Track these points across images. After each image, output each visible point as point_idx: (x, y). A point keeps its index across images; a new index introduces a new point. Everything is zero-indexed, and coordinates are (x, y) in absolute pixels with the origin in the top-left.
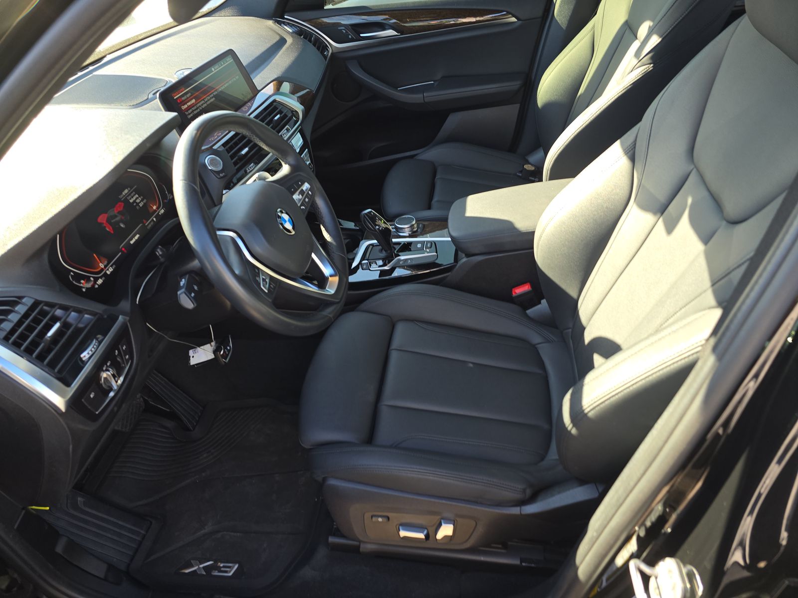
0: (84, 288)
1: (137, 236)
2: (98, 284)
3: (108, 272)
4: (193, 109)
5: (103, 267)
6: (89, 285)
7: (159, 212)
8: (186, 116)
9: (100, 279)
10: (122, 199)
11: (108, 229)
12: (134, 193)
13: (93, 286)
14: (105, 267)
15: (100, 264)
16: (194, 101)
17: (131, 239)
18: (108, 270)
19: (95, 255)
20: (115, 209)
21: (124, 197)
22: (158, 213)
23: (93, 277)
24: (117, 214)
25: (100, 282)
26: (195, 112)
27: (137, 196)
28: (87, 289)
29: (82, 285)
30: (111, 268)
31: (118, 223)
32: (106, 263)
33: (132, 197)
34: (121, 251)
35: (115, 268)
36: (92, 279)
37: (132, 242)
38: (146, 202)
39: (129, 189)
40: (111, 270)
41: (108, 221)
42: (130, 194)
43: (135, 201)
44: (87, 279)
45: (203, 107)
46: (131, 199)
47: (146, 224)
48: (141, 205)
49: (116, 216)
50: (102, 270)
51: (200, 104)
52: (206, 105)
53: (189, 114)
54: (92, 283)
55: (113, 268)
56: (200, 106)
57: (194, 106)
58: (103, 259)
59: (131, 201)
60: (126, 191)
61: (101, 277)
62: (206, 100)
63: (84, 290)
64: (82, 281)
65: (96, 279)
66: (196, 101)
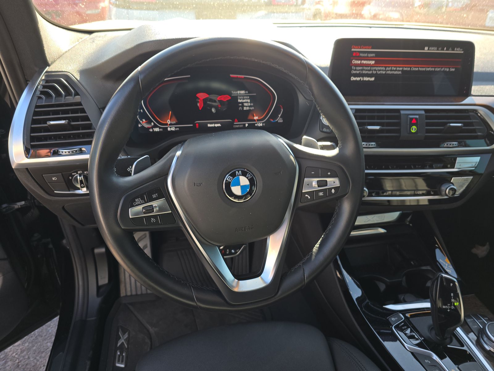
0: (141, 124)
1: (219, 125)
2: (153, 130)
3: (169, 129)
4: (365, 68)
5: (169, 123)
6: (146, 126)
7: (257, 123)
8: (351, 69)
9: (158, 128)
10: (232, 95)
11: (198, 105)
12: (248, 97)
13: (149, 128)
14: (170, 124)
15: (169, 120)
16: (373, 62)
17: (211, 123)
18: (171, 127)
19: (170, 112)
20: (220, 97)
21: (236, 95)
22: (255, 124)
23: (154, 123)
24: (217, 101)
25: (157, 130)
26: (364, 72)
27: (249, 101)
28: (143, 127)
29: (141, 122)
30: (174, 128)
31: (212, 106)
32: (174, 122)
33: (243, 99)
34: (195, 125)
35: (177, 131)
36: (152, 124)
37: (209, 125)
38: (253, 110)
39: (247, 92)
40: (173, 129)
41: (205, 101)
42: (243, 96)
43: (242, 103)
44: (149, 121)
45: (379, 72)
46: (241, 99)
47: (235, 123)
48: (245, 108)
49: (215, 101)
50: (167, 124)
51: (377, 69)
52: (384, 72)
53: (355, 70)
54: (150, 126)
55: (176, 129)
56: (375, 70)
57: (369, 67)
58: (174, 118)
59: (239, 101)
60: (243, 92)
61: (160, 128)
62: (387, 69)
63: (140, 126)
64: (144, 120)
65: (155, 126)
66: (375, 63)
